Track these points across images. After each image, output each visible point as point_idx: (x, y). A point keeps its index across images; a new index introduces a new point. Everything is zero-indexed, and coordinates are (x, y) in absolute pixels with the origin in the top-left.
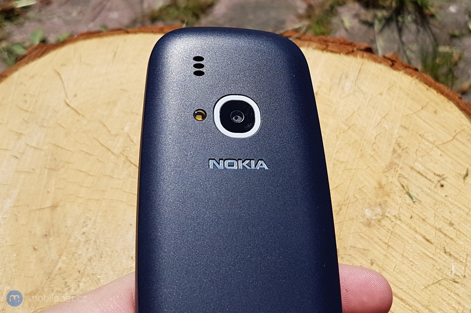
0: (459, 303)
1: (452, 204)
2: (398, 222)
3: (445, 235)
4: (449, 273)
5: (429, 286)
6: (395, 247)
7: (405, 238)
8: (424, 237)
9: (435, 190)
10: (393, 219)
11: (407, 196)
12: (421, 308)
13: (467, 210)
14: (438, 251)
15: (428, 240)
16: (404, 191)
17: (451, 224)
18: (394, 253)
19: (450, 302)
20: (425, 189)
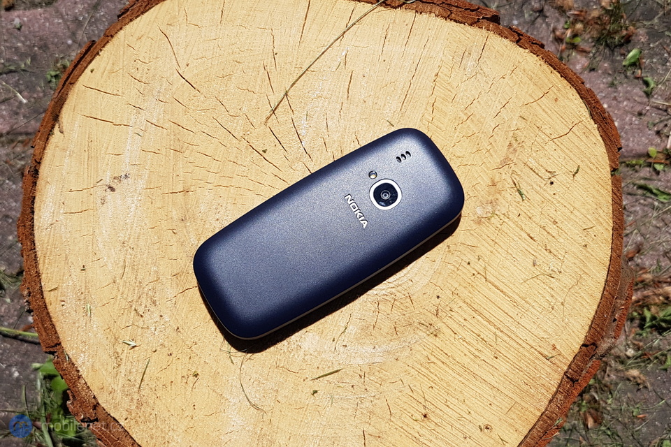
0: (552, 296)
1: (559, 202)
2: (506, 220)
3: (548, 233)
4: (547, 269)
5: (528, 280)
6: (501, 244)
7: (511, 235)
8: (529, 235)
9: (545, 187)
10: (502, 217)
11: (517, 193)
12: (519, 300)
13: (572, 209)
14: (540, 248)
15: (531, 238)
16: (515, 189)
17: (555, 222)
18: (500, 250)
19: (545, 295)
20: (535, 186)
